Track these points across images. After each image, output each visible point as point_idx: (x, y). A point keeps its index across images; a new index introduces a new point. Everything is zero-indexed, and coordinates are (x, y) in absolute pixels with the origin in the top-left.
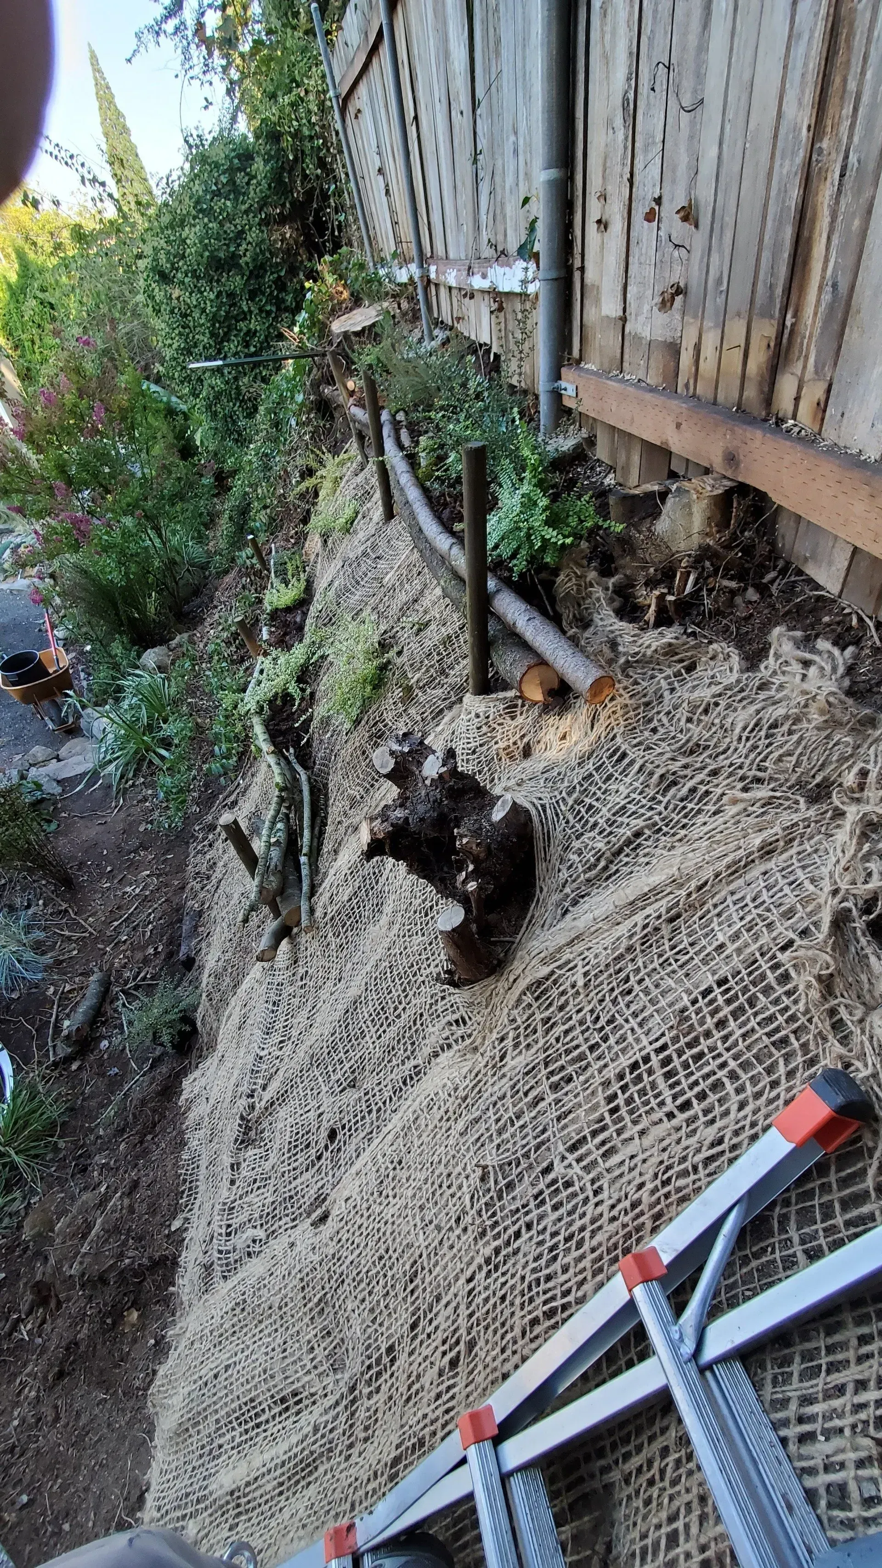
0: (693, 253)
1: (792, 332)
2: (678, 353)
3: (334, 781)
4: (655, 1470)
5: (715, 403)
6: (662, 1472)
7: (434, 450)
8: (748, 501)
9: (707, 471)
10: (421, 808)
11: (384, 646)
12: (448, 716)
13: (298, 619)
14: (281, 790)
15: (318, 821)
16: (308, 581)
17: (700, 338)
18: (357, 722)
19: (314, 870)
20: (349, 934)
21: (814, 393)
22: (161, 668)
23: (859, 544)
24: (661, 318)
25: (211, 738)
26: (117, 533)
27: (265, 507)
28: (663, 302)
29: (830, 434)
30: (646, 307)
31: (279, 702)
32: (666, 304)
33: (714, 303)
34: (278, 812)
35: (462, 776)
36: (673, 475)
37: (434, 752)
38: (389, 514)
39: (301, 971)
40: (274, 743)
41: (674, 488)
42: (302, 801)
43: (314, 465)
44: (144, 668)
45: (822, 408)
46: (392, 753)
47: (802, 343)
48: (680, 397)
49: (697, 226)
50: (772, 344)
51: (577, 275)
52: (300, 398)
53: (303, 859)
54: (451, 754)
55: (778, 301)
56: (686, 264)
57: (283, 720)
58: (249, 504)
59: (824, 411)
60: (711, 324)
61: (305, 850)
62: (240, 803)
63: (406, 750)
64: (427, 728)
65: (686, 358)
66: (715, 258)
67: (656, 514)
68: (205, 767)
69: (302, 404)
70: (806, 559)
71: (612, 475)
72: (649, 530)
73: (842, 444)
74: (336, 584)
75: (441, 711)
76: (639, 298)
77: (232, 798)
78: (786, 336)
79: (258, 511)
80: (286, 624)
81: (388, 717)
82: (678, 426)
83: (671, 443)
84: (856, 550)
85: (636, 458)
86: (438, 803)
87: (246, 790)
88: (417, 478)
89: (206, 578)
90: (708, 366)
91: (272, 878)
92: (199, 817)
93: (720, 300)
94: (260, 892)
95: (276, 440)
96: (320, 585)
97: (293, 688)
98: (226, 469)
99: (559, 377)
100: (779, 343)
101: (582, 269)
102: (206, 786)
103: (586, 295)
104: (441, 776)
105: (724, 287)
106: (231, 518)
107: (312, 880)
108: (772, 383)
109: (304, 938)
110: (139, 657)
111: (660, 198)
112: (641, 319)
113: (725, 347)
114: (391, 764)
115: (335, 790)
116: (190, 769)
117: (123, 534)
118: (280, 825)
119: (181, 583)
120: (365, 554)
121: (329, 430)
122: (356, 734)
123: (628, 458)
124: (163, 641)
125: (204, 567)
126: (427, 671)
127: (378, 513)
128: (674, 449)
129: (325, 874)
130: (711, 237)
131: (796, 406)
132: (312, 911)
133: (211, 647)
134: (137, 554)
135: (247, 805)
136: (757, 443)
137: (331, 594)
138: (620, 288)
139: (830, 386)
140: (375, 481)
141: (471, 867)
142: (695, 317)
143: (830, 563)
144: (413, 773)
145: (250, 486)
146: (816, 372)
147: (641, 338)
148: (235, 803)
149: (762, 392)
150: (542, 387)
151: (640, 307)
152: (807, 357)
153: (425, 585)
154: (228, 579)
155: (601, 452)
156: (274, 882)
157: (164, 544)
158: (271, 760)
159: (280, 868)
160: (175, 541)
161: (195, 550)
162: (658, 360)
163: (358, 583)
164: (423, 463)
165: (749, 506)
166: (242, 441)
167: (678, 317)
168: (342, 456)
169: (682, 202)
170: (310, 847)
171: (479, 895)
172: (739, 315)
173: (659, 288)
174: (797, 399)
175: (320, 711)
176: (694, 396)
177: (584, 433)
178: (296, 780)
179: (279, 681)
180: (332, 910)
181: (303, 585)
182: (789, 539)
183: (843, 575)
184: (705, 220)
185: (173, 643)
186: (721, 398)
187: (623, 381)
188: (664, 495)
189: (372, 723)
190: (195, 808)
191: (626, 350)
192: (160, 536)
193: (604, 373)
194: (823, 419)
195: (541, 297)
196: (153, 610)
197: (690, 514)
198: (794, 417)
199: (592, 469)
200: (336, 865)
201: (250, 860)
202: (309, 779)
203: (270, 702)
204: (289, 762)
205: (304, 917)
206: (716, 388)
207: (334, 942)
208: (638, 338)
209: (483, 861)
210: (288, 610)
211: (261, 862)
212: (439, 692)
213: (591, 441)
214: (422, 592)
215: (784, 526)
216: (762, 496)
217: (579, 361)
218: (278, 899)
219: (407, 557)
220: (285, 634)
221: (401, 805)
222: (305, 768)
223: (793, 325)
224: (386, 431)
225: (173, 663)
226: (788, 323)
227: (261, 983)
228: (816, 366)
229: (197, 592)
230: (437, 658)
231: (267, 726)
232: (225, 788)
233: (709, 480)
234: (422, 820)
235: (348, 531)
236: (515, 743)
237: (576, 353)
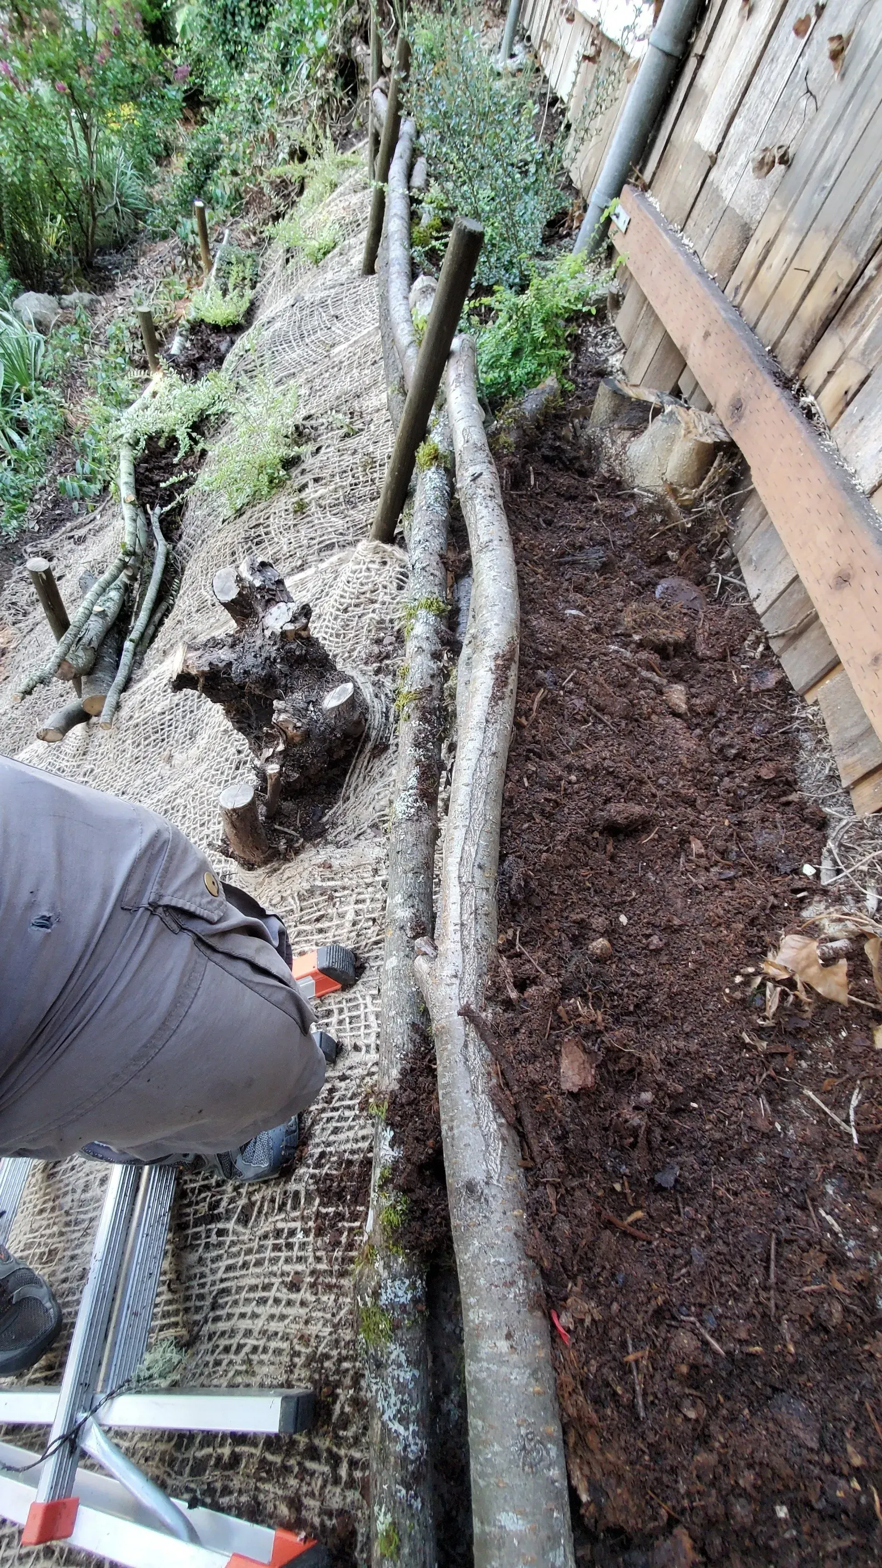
0: (821, 113)
1: (865, 288)
2: (747, 240)
3: (192, 569)
4: (234, 1342)
5: (753, 329)
6: (240, 1347)
7: (444, 209)
8: (729, 466)
9: (709, 409)
10: (250, 660)
11: (300, 435)
12: (337, 555)
13: (223, 347)
14: (127, 553)
15: (163, 606)
16: (252, 303)
17: (777, 235)
18: (240, 513)
19: (138, 660)
20: (150, 749)
21: (848, 377)
22: (41, 326)
23: (802, 577)
24: (750, 181)
25: (77, 447)
26: (22, 97)
27: (235, 173)
28: (762, 162)
29: (839, 433)
30: (742, 160)
31: (162, 443)
32: (764, 166)
33: (810, 197)
34: (115, 578)
35: (310, 642)
36: (676, 393)
37: (290, 600)
38: (369, 269)
39: (88, 767)
40: (138, 492)
41: (668, 409)
42: (149, 576)
43: (310, 150)
44: (16, 314)
45: (848, 398)
46: (239, 580)
47: (868, 306)
48: (724, 300)
49: (843, 76)
50: (840, 291)
51: (692, 62)
52: (322, 39)
53: (128, 645)
54: (306, 611)
55: (872, 237)
56: (808, 123)
57: (160, 468)
58: (218, 158)
59: (848, 404)
60: (795, 225)
61: (135, 635)
62: (89, 541)
63: (257, 583)
64: (310, 559)
65: (753, 251)
66: (838, 138)
67: (637, 429)
68: (60, 479)
69: (323, 51)
70: (750, 561)
71: (619, 356)
72: (624, 445)
73: (843, 453)
74: (277, 325)
75: (331, 546)
76: (742, 141)
77: (82, 532)
78: (857, 288)
79: (224, 174)
80: (206, 347)
81: (275, 524)
82: (707, 335)
83: (690, 352)
84: (796, 578)
85: (651, 350)
86: (270, 661)
87: (101, 529)
88: (410, 233)
89: (137, 231)
90: (768, 276)
91: (81, 653)
92: (35, 537)
93: (818, 199)
94: (59, 665)
95: (276, 84)
96: (262, 316)
97: (181, 434)
98: (208, 91)
99: (617, 193)
100: (846, 294)
101: (701, 58)
102: (56, 503)
103: (689, 100)
104: (284, 634)
105: (829, 185)
106: (189, 165)
107: (131, 672)
108: (817, 339)
109: (100, 733)
110: (16, 294)
111: (823, 7)
112: (732, 171)
113: (795, 264)
114: (233, 594)
115: (189, 582)
116: (40, 474)
117: (32, 107)
118: (114, 594)
119: (101, 222)
120: (323, 303)
121: (347, 109)
122: (231, 527)
123: (644, 346)
124: (55, 290)
125: (138, 215)
126: (336, 490)
127: (358, 258)
128: (689, 363)
129: (146, 673)
130: (848, 103)
131: (826, 381)
132: (118, 707)
133: (111, 330)
134: (46, 149)
135: (95, 548)
136: (769, 404)
137: (267, 334)
138: (727, 114)
139: (868, 377)
140: (369, 211)
141: (281, 747)
142: (784, 205)
143: (769, 579)
144: (256, 614)
145: (229, 133)
146: (863, 353)
147: (719, 197)
148: (81, 540)
149: (803, 345)
150: (595, 198)
151: (735, 155)
152: (864, 328)
153: (375, 383)
154: (163, 247)
155: (622, 320)
156: (81, 658)
157: (90, 152)
158: (127, 511)
159: (95, 644)
160: (109, 155)
161: (134, 186)
162: (727, 236)
163: (302, 337)
164: (426, 220)
165: (727, 472)
166: (235, 60)
167: (767, 193)
168: (348, 154)
169: (842, 29)
170: (143, 635)
171: (278, 780)
172: (827, 229)
173: (766, 142)
174: (830, 373)
175: (204, 477)
176: (737, 307)
177: (614, 287)
178: (151, 547)
179: (173, 416)
180: (139, 716)
181: (245, 305)
182: (746, 529)
183: (774, 596)
184: (855, 73)
185: (67, 299)
186: (760, 328)
187: (679, 243)
188: (658, 411)
189: (253, 523)
190: (33, 525)
191: (699, 204)
192: (87, 139)
193: (662, 220)
194: (841, 413)
195: (641, 69)
196: (53, 240)
197: (670, 450)
198: (816, 396)
199: (605, 336)
200: (161, 668)
201: (60, 623)
202: (168, 554)
203: (150, 438)
204: (149, 524)
205: (106, 710)
206: (763, 312)
207: (131, 751)
208: (718, 195)
209: (295, 745)
210: (216, 328)
211: (71, 630)
212: (339, 523)
213: (617, 301)
214: (368, 389)
215: (748, 513)
216: (744, 468)
217: (646, 188)
218: (84, 679)
219: (369, 335)
220: (201, 359)
221: (233, 646)
222: (168, 537)
223: (871, 279)
224: (402, 148)
225: (57, 326)
226: (868, 273)
227: (41, 760)
228: (867, 345)
229: (120, 245)
230: (351, 480)
231: (136, 467)
232: (77, 516)
233: (706, 418)
234: (246, 673)
235: (317, 262)
236: (391, 621)
237: (647, 176)
